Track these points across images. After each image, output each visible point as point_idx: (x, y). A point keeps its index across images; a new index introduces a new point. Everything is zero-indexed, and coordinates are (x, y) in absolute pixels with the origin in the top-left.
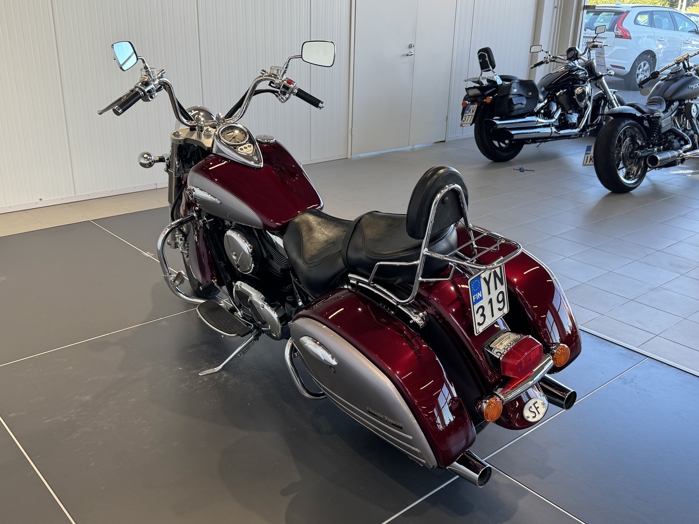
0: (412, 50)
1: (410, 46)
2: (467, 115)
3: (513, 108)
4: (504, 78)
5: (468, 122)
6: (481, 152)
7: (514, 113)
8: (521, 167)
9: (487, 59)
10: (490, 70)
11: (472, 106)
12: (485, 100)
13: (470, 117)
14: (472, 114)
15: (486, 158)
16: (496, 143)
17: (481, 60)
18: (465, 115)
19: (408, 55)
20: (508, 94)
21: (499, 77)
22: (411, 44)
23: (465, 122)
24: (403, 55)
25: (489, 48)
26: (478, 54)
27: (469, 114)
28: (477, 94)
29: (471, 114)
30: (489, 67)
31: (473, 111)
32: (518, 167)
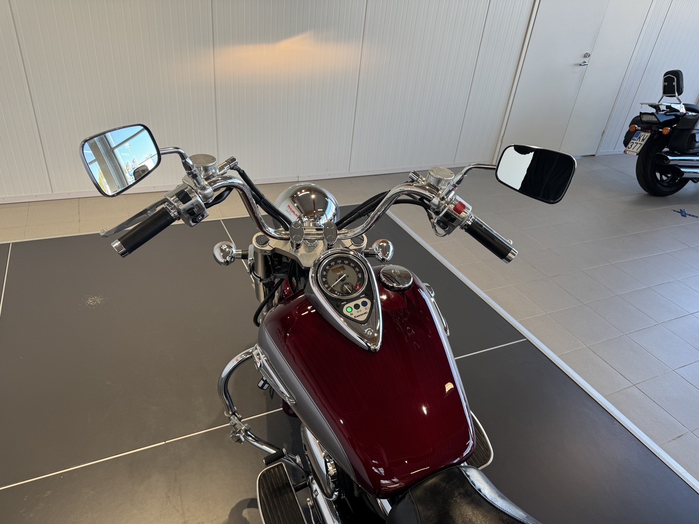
0: (586, 60)
1: (587, 55)
2: (634, 142)
3: (694, 145)
4: (689, 108)
5: (635, 150)
6: (639, 182)
7: (691, 151)
8: (682, 209)
9: (675, 83)
10: (674, 96)
11: (642, 134)
12: (660, 130)
13: (639, 145)
14: (642, 143)
15: (643, 190)
16: (658, 175)
17: (666, 84)
18: (632, 141)
19: (580, 65)
20: (693, 128)
21: (683, 106)
22: (587, 54)
23: (631, 149)
24: (576, 65)
25: (680, 71)
26: (664, 76)
27: (638, 142)
28: (653, 121)
29: (640, 142)
30: (674, 93)
31: (643, 140)
32: (678, 207)
